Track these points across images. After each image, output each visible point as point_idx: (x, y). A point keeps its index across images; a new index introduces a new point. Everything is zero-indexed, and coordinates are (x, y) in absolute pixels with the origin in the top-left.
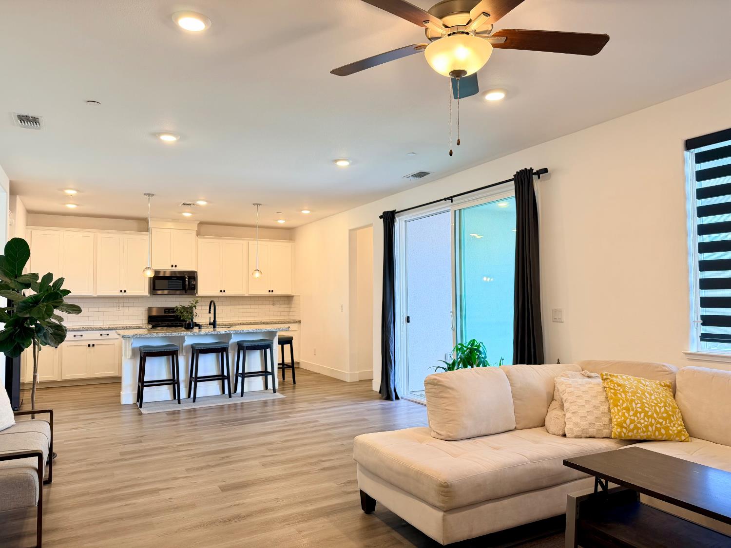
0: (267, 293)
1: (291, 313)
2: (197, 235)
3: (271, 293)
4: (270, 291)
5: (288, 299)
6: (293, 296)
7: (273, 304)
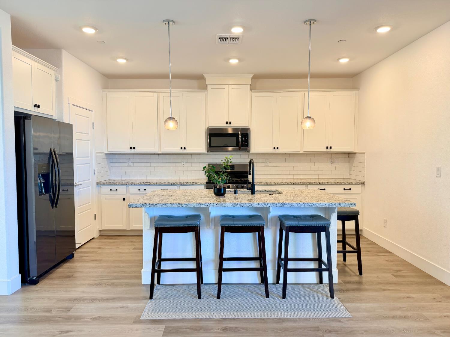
0: (324, 150)
1: (352, 172)
2: (251, 90)
3: (329, 150)
4: (327, 148)
5: (349, 156)
6: (355, 153)
7: (332, 162)
